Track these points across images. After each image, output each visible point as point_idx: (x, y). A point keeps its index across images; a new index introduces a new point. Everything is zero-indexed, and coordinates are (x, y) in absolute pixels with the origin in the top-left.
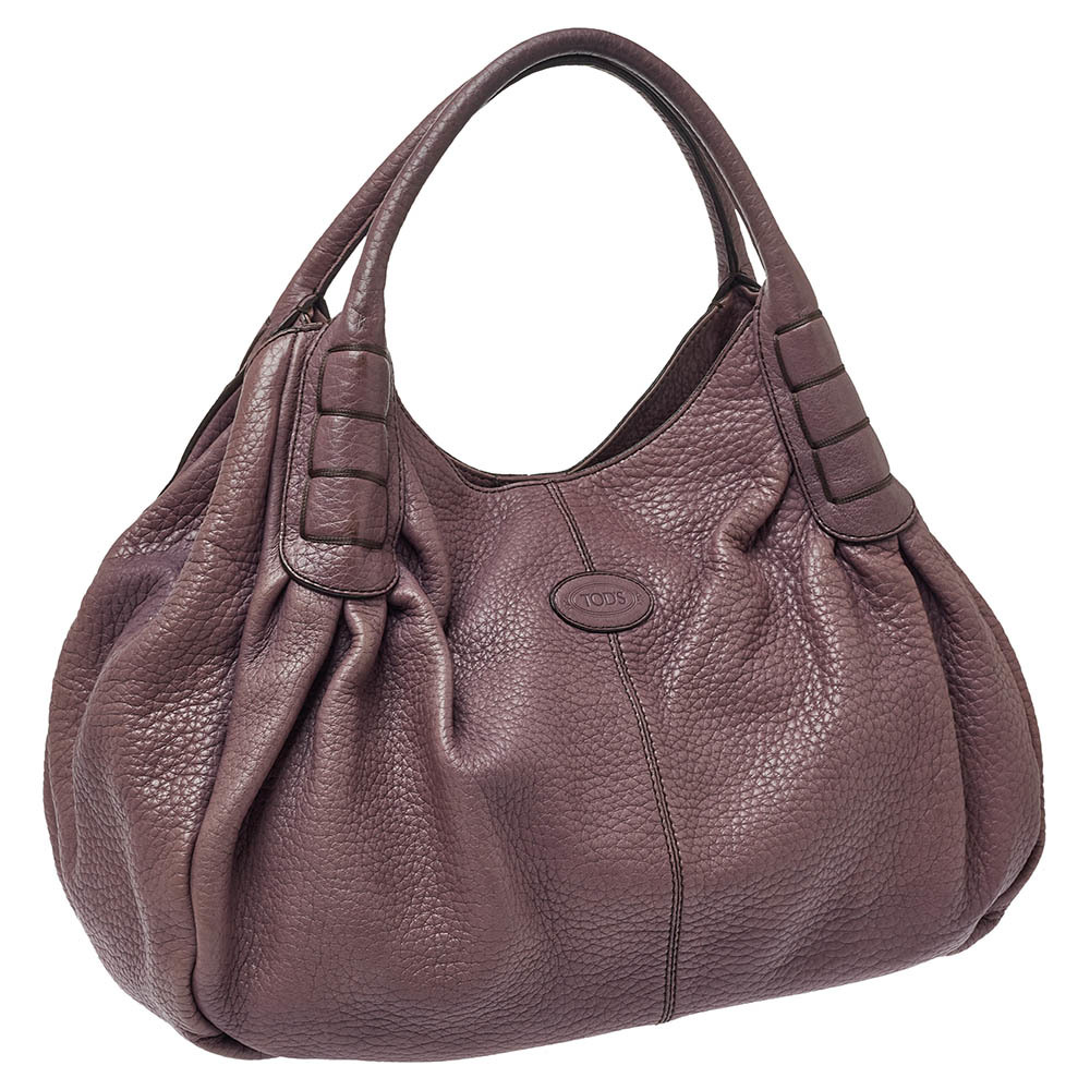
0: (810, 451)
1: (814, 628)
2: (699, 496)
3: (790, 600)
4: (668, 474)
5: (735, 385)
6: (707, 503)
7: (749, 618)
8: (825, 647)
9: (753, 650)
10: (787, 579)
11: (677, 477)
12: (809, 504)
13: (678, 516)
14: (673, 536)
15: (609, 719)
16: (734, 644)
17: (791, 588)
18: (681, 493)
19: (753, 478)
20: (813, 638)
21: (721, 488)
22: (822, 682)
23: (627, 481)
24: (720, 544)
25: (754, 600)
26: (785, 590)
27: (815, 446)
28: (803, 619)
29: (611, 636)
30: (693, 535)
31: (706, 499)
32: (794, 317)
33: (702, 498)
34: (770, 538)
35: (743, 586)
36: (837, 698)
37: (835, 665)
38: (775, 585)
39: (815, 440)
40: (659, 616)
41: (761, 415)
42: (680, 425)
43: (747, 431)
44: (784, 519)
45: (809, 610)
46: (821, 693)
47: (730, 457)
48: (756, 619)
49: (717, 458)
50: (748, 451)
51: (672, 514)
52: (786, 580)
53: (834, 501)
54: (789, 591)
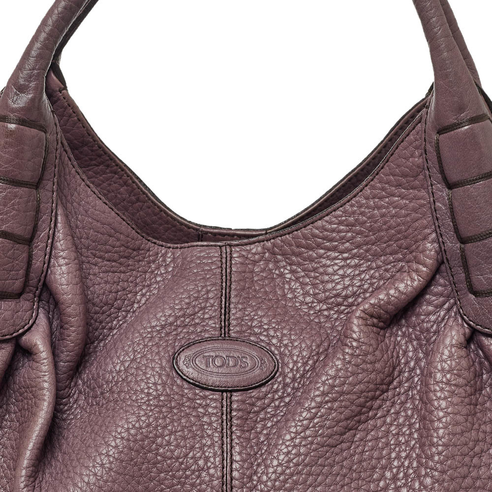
0: (458, 245)
1: (426, 409)
2: (357, 272)
3: (416, 379)
4: (334, 249)
5: (404, 175)
6: (361, 280)
7: (362, 392)
8: (429, 430)
9: (359, 422)
10: (420, 360)
11: (342, 252)
12: (455, 292)
13: (333, 289)
14: (325, 307)
15: (193, 472)
16: (341, 413)
17: (420, 369)
18: (342, 267)
19: (408, 262)
20: (423, 419)
21: (378, 267)
22: (418, 462)
23: (297, 250)
24: (355, 321)
25: (373, 376)
26: (414, 369)
27: (463, 241)
28: (421, 399)
29: (225, 394)
30: (343, 308)
31: (362, 276)
32: (452, 120)
33: (359, 275)
34: (414, 319)
35: (364, 361)
36: (428, 481)
37: (434, 450)
38: (407, 363)
39: (463, 236)
40: (280, 383)
41: (422, 206)
42: (352, 206)
43: (408, 219)
44: (429, 303)
45: (426, 392)
46: (414, 472)
47: (390, 240)
48: (370, 394)
49: (379, 239)
50: (406, 238)
51: (330, 286)
52: (418, 360)
53: (475, 293)
54: (418, 372)
